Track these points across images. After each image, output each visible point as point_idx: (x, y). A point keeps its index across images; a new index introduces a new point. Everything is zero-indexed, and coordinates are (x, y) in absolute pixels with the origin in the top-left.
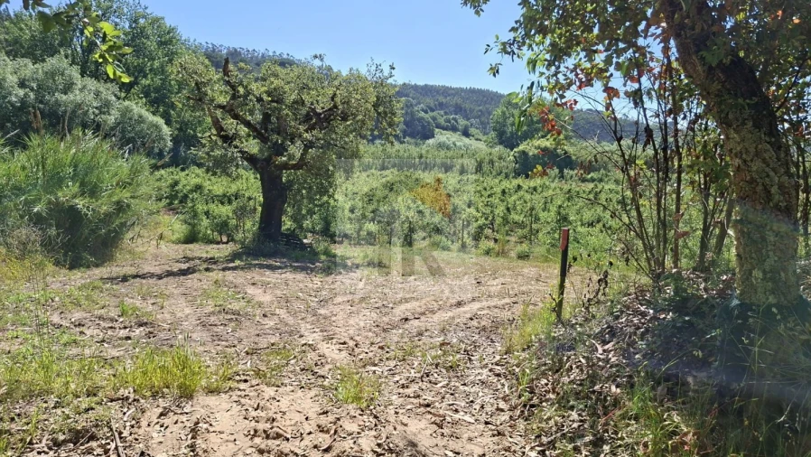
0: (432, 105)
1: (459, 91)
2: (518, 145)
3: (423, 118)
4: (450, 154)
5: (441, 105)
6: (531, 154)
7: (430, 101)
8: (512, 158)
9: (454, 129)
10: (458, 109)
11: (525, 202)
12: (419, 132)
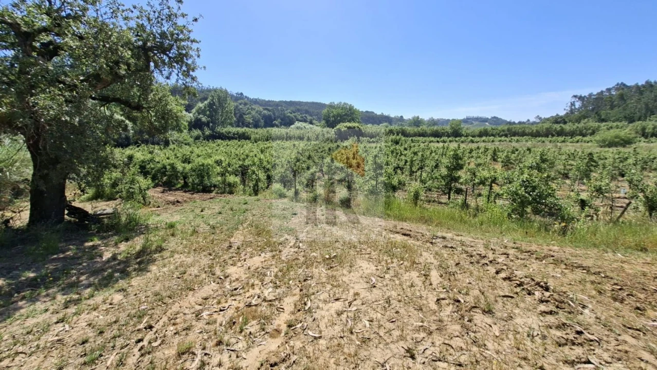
0: (294, 110)
1: (307, 103)
2: (336, 126)
3: (289, 116)
4: (302, 132)
5: (298, 110)
6: (343, 130)
7: (293, 108)
8: (333, 132)
9: (305, 121)
10: (307, 112)
11: (342, 154)
12: (288, 122)
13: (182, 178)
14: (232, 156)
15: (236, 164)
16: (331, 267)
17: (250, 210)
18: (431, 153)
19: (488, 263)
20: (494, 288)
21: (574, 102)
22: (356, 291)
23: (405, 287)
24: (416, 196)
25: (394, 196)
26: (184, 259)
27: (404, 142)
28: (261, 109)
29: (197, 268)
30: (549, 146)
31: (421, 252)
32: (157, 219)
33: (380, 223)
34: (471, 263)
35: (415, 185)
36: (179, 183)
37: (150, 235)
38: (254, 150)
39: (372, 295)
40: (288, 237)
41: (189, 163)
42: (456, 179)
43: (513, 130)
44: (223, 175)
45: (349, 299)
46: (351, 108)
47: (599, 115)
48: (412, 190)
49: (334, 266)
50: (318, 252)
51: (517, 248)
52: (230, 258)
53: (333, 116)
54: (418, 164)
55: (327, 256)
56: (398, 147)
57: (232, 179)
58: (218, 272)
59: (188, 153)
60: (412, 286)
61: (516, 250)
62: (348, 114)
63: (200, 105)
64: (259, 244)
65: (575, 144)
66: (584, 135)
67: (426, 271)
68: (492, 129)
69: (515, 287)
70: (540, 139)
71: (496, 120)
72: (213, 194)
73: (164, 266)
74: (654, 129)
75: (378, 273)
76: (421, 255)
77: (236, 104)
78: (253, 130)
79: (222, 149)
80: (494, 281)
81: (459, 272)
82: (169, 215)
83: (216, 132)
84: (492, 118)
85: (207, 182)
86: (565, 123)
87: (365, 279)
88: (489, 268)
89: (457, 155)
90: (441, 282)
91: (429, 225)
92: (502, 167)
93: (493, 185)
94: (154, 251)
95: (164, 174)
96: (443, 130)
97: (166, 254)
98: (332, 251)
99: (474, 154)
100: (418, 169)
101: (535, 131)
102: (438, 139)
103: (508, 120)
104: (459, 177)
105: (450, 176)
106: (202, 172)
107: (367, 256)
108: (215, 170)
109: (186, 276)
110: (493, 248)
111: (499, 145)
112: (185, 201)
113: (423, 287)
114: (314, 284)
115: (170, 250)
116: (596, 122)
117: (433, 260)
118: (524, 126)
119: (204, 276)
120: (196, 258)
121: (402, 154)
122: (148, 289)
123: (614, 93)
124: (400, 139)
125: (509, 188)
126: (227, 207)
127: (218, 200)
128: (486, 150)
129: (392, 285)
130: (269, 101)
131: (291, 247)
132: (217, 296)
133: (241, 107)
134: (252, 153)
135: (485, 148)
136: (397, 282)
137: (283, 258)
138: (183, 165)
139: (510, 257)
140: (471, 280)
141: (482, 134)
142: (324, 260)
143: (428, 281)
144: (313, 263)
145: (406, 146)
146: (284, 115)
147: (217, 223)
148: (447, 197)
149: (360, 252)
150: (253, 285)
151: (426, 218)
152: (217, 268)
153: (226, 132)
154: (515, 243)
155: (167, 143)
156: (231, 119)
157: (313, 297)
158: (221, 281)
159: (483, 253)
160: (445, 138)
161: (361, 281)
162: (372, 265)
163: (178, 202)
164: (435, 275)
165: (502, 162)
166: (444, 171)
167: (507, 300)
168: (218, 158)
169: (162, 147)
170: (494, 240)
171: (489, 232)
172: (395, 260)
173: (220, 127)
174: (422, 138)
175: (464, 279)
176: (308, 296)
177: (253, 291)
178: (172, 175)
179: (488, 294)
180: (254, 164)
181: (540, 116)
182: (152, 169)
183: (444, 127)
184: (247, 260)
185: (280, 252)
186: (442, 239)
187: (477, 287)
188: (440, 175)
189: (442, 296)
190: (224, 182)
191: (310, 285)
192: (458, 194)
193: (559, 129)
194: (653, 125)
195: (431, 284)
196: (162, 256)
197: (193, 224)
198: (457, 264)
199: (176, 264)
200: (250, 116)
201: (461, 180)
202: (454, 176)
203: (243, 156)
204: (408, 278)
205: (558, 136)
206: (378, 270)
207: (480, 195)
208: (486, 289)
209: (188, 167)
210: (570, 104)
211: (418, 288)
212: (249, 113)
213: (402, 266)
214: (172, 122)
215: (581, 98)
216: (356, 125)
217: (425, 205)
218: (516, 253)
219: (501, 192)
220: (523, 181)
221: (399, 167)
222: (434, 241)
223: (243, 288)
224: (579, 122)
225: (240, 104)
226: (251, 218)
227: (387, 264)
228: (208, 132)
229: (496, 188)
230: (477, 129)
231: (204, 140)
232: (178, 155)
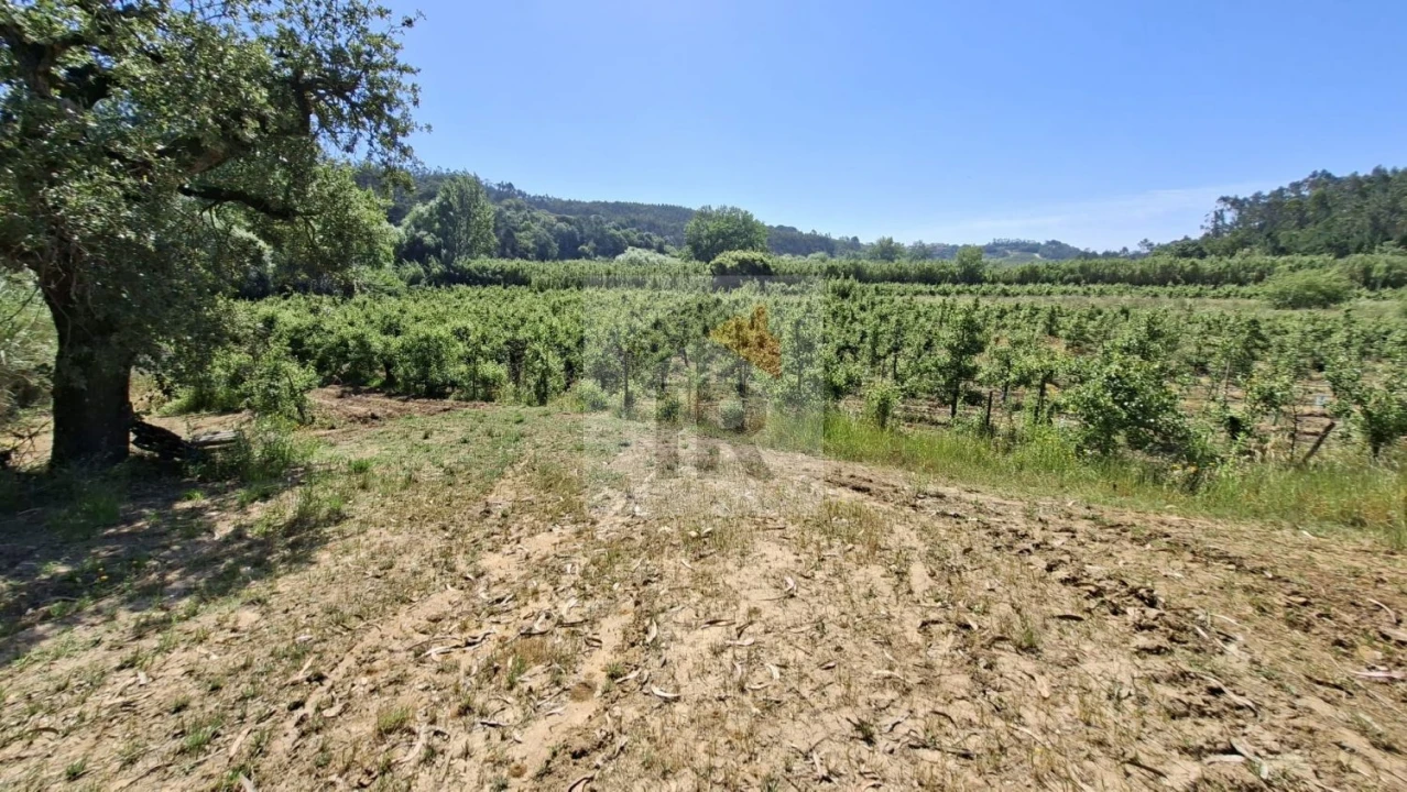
0: (624, 222)
1: (651, 208)
2: (714, 257)
3: (613, 235)
4: (640, 269)
5: (633, 223)
6: (728, 265)
7: (620, 219)
8: (708, 271)
9: (648, 246)
12: (611, 248)
13: (381, 366)
14: (491, 319)
15: (500, 337)
16: (701, 557)
17: (530, 435)
18: (916, 318)
19: (1032, 549)
20: (1041, 601)
21: (1222, 211)
22: (752, 606)
23: (855, 598)
24: (884, 409)
25: (836, 407)
26: (389, 538)
27: (859, 293)
28: (552, 218)
29: (416, 556)
30: (1166, 305)
31: (891, 526)
32: (329, 453)
33: (807, 465)
34: (997, 548)
35: (883, 385)
36: (376, 376)
37: (315, 488)
38: (537, 307)
39: (788, 613)
40: (610, 493)
41: (397, 333)
42: (970, 373)
43: (1093, 270)
44: (470, 360)
45: (737, 620)
46: (747, 219)
47: (1275, 240)
48: (874, 395)
49: (707, 553)
50: (675, 523)
51: (1093, 518)
52: (488, 536)
53: (708, 237)
54: (890, 340)
55: (694, 534)
56: (846, 303)
57: (489, 369)
58: (461, 564)
59: (396, 313)
60: (871, 595)
61: (1092, 522)
62: (740, 231)
63: (421, 208)
64: (549, 507)
65: (1222, 301)
66: (1242, 283)
67: (901, 565)
68: (1048, 267)
69: (1087, 598)
70: (1148, 289)
71: (1056, 249)
72: (449, 402)
73: (347, 552)
74: (1389, 269)
75: (800, 568)
76: (891, 532)
77: (497, 208)
78: (535, 264)
79: (469, 304)
80: (1042, 585)
81: (969, 567)
82: (354, 446)
83: (455, 269)
84: (1048, 243)
85: (435, 375)
86: (1202, 256)
87: (772, 581)
88: (1032, 559)
89: (971, 322)
90: (931, 588)
91: (909, 470)
92: (1067, 348)
93: (1047, 385)
94: (323, 521)
95: (343, 357)
96: (944, 267)
97: (350, 527)
98: (703, 522)
99: (1008, 320)
100: (889, 352)
101: (1138, 272)
102: (933, 288)
103: (1082, 249)
104: (976, 369)
105: (955, 365)
106: (426, 354)
107: (777, 533)
108: (453, 350)
109: (392, 574)
110: (1043, 517)
111: (1063, 301)
112: (390, 416)
113: (894, 597)
114: (666, 591)
115: (357, 518)
116: (1267, 254)
117: (915, 543)
118: (1116, 260)
119: (431, 572)
120: (415, 537)
121: (854, 319)
122: (311, 600)
123: (1307, 193)
124: (851, 287)
125: (1079, 393)
126: (481, 428)
127: (460, 414)
128: (1035, 311)
129: (830, 594)
130: (570, 203)
131: (617, 514)
132: (460, 614)
133: (508, 214)
134: (532, 314)
135: (1032, 308)
136: (840, 587)
137: (599, 537)
138: (384, 338)
139: (1079, 536)
140: (995, 582)
141: (1025, 278)
142: (686, 542)
143: (903, 585)
144: (663, 547)
145: (864, 302)
146: (603, 232)
147: (459, 463)
148: (950, 410)
149: (762, 525)
150: (535, 592)
151: (904, 454)
152: (460, 557)
153: (477, 268)
154: (1089, 508)
155: (348, 292)
156: (487, 241)
157: (661, 617)
158: (468, 583)
159: (1022, 527)
160: (947, 286)
161: (764, 584)
162: (787, 552)
163: (374, 417)
164: (918, 574)
165: (1068, 337)
166: (944, 356)
167: (1069, 625)
168: (459, 324)
169: (338, 300)
170: (1046, 501)
171: (1035, 485)
172: (836, 542)
173: (463, 258)
174: (897, 284)
175: (978, 582)
176: (651, 615)
177: (535, 605)
178: (361, 359)
179: (1029, 613)
180: (538, 338)
181: (1151, 241)
182: (318, 346)
183: (947, 262)
184: (522, 540)
185: (594, 523)
186: (935, 500)
187: (1006, 597)
188: (936, 365)
189: (933, 616)
190: (473, 375)
191: (657, 594)
192: (973, 404)
193: (1188, 268)
194: (1387, 261)
195: (910, 592)
196: (340, 532)
197: (406, 464)
198: (967, 551)
199: (373, 549)
200: (529, 234)
201: (980, 376)
202: (965, 367)
203: (513, 321)
204: (862, 579)
205: (1187, 284)
206: (800, 561)
207: (1018, 407)
208: (1025, 603)
209: (396, 342)
210: (1212, 215)
211: (884, 600)
212: (527, 228)
213: (851, 554)
214: (359, 246)
215: (1236, 203)
216: (757, 255)
217: (901, 428)
218: (1089, 529)
219: (1063, 401)
220: (1109, 378)
221: (849, 347)
222: (919, 502)
223: (515, 598)
224: (1233, 255)
225: (508, 208)
226: (532, 452)
227: (819, 549)
228: (437, 268)
229: (1053, 393)
230: (1016, 267)
231: (430, 284)
232: (373, 317)
